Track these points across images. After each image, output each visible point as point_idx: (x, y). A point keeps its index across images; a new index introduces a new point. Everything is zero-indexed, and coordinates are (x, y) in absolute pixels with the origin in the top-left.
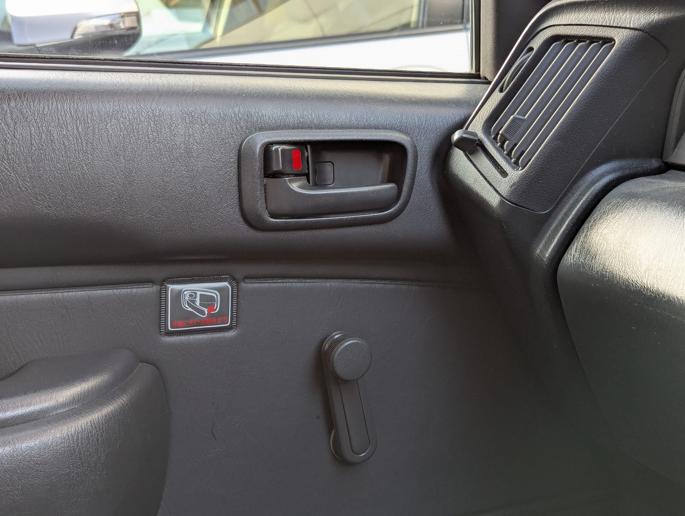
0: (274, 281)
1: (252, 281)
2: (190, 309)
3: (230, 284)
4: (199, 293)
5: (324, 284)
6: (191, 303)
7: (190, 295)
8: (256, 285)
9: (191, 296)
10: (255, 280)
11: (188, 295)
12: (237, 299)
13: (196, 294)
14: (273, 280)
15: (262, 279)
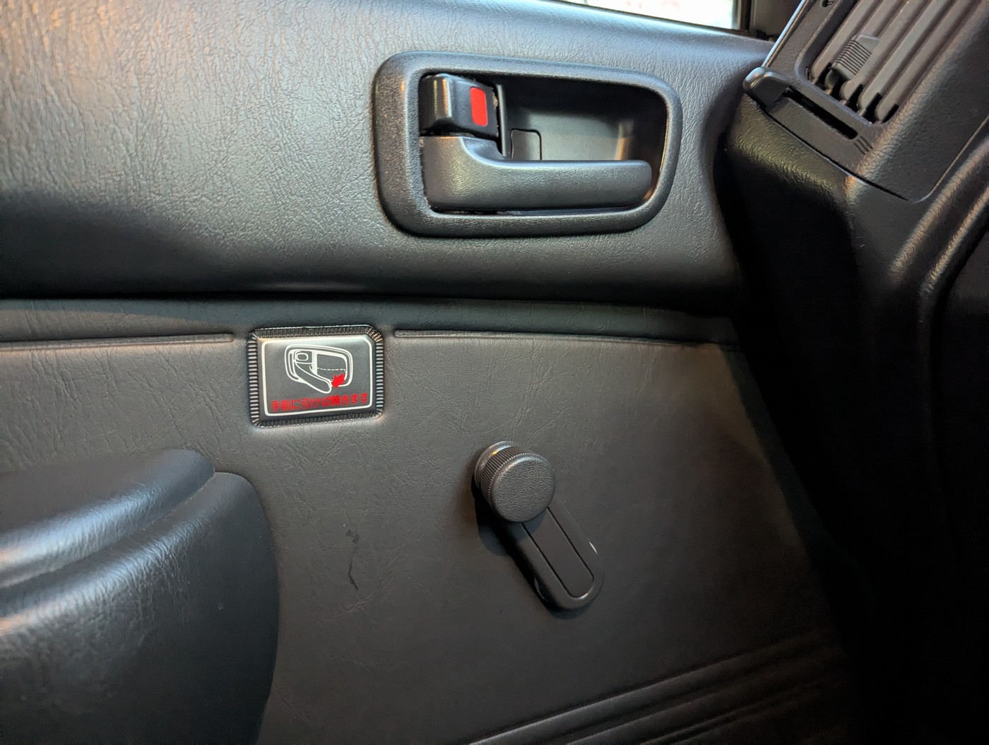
0: (444, 335)
1: (407, 334)
2: (301, 380)
3: (371, 338)
4: (315, 354)
5: (523, 342)
6: (304, 369)
7: (299, 357)
8: (414, 341)
9: (301, 357)
10: (413, 333)
11: (296, 357)
12: (383, 364)
13: (310, 354)
14: (442, 333)
15: (425, 332)
